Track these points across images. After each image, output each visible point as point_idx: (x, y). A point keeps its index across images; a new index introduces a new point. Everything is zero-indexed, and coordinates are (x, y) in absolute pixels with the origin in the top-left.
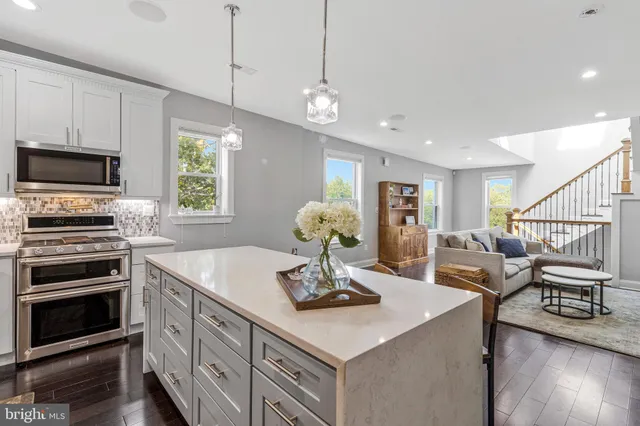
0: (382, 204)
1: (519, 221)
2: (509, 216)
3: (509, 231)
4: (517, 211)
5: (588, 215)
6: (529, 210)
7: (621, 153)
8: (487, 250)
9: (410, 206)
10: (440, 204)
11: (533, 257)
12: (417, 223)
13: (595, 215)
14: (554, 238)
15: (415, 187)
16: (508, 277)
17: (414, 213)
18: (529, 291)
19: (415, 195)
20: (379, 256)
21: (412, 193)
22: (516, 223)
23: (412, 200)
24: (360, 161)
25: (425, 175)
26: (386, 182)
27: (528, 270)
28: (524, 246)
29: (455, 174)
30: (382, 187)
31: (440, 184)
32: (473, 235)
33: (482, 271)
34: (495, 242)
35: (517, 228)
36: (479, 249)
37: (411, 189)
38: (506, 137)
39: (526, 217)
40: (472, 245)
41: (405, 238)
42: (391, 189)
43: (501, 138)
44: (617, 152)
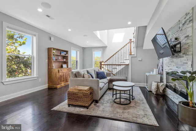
0: (49, 58)
1: (104, 65)
2: (101, 63)
3: (101, 69)
4: (103, 62)
5: (122, 63)
6: (106, 61)
7: (129, 43)
8: (93, 78)
9: (65, 60)
10: (78, 60)
11: (109, 78)
12: (68, 67)
13: (124, 63)
14: (114, 71)
15: (67, 52)
16: (101, 89)
17: (66, 63)
18: (108, 92)
19: (67, 55)
20: (48, 83)
21: (66, 54)
22: (103, 66)
23: (65, 57)
24: (35, 35)
25: (72, 48)
26: (51, 48)
27: (107, 84)
28: (106, 74)
29: (84, 49)
30: (49, 50)
31: (78, 52)
32: (87, 71)
33: (90, 88)
34: (96, 73)
35: (103, 68)
36: (89, 78)
37: (65, 53)
38: (99, 31)
39: (105, 63)
40: (87, 76)
41: (60, 74)
42: (54, 51)
43: (97, 31)
44: (128, 43)
